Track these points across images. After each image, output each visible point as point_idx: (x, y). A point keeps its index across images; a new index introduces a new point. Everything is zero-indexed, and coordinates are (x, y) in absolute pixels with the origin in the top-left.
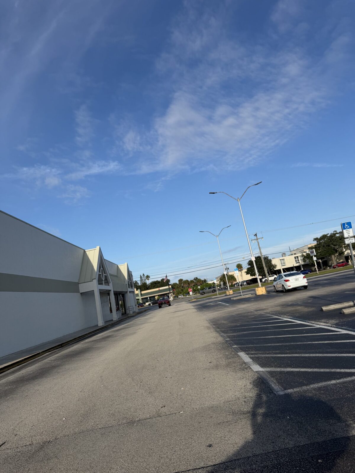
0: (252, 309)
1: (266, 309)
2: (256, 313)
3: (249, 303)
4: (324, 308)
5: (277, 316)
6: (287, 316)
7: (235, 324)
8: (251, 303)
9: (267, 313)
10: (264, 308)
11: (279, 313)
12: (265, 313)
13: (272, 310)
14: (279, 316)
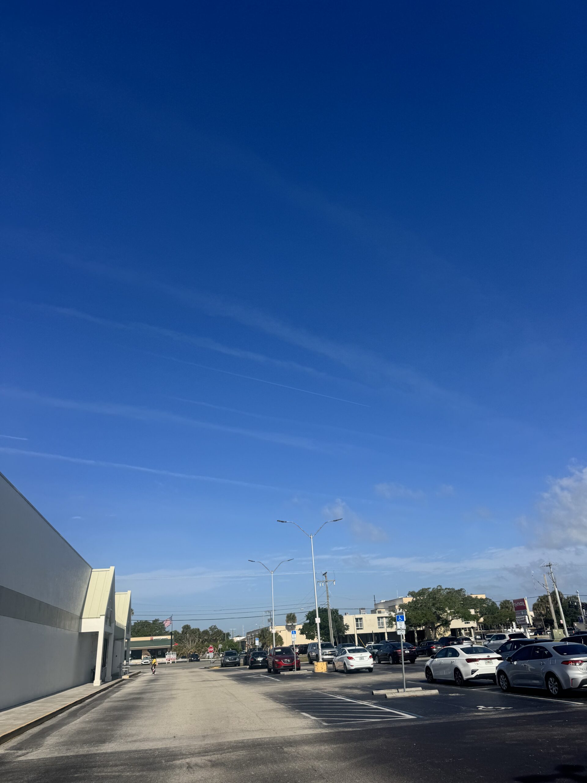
0: (309, 687)
1: (324, 689)
2: (313, 691)
3: (304, 681)
4: (375, 692)
5: (334, 695)
6: (342, 696)
7: (293, 698)
8: (307, 681)
9: (324, 692)
10: (323, 687)
11: (336, 694)
12: (323, 692)
13: (330, 690)
14: (335, 695)
